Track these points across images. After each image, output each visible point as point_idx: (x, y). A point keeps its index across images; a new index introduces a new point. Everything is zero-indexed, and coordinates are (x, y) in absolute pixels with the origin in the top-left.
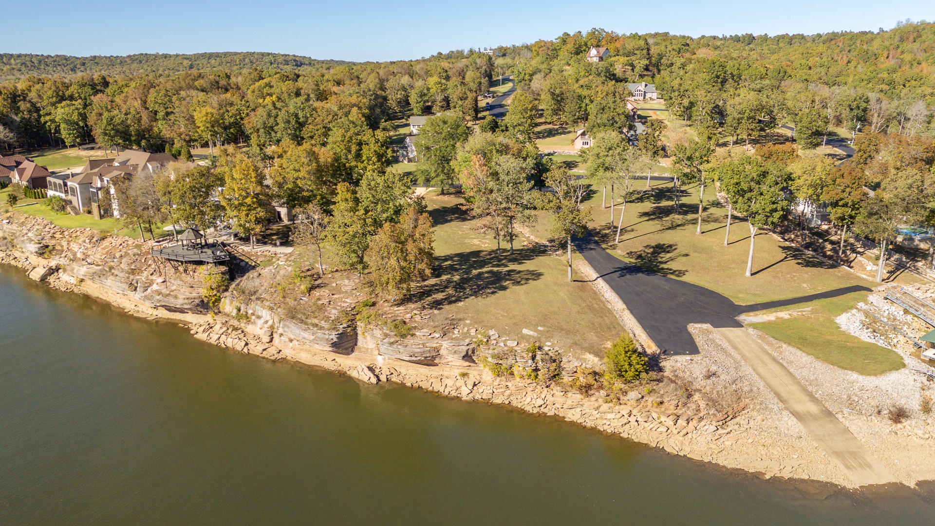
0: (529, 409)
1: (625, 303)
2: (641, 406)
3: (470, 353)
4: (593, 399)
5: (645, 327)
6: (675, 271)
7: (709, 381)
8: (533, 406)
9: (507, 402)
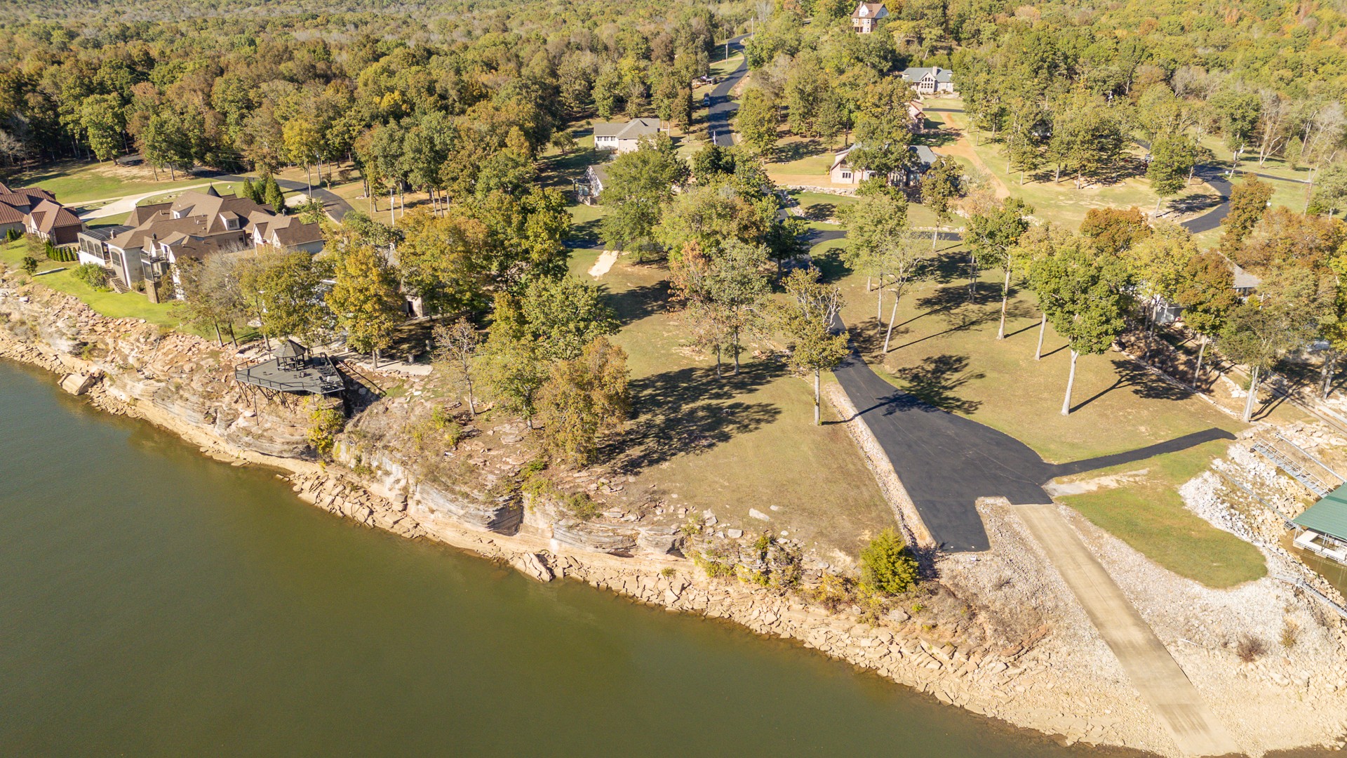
0: (755, 626)
1: (892, 461)
2: (907, 629)
3: (677, 544)
4: (843, 616)
5: (917, 504)
6: (964, 403)
7: (1000, 593)
8: (761, 623)
9: (726, 616)
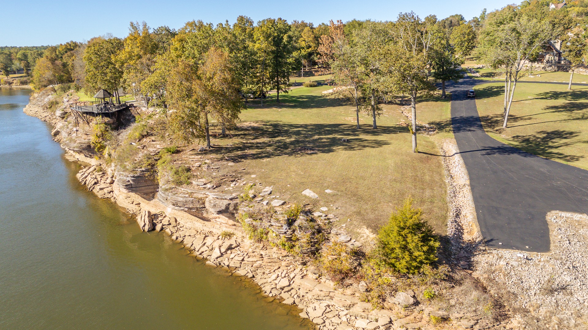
0: (267, 288)
1: (471, 179)
2: (412, 317)
3: (231, 208)
4: (349, 291)
5: (478, 207)
6: (567, 156)
7: (550, 300)
8: (273, 286)
9: (250, 275)
